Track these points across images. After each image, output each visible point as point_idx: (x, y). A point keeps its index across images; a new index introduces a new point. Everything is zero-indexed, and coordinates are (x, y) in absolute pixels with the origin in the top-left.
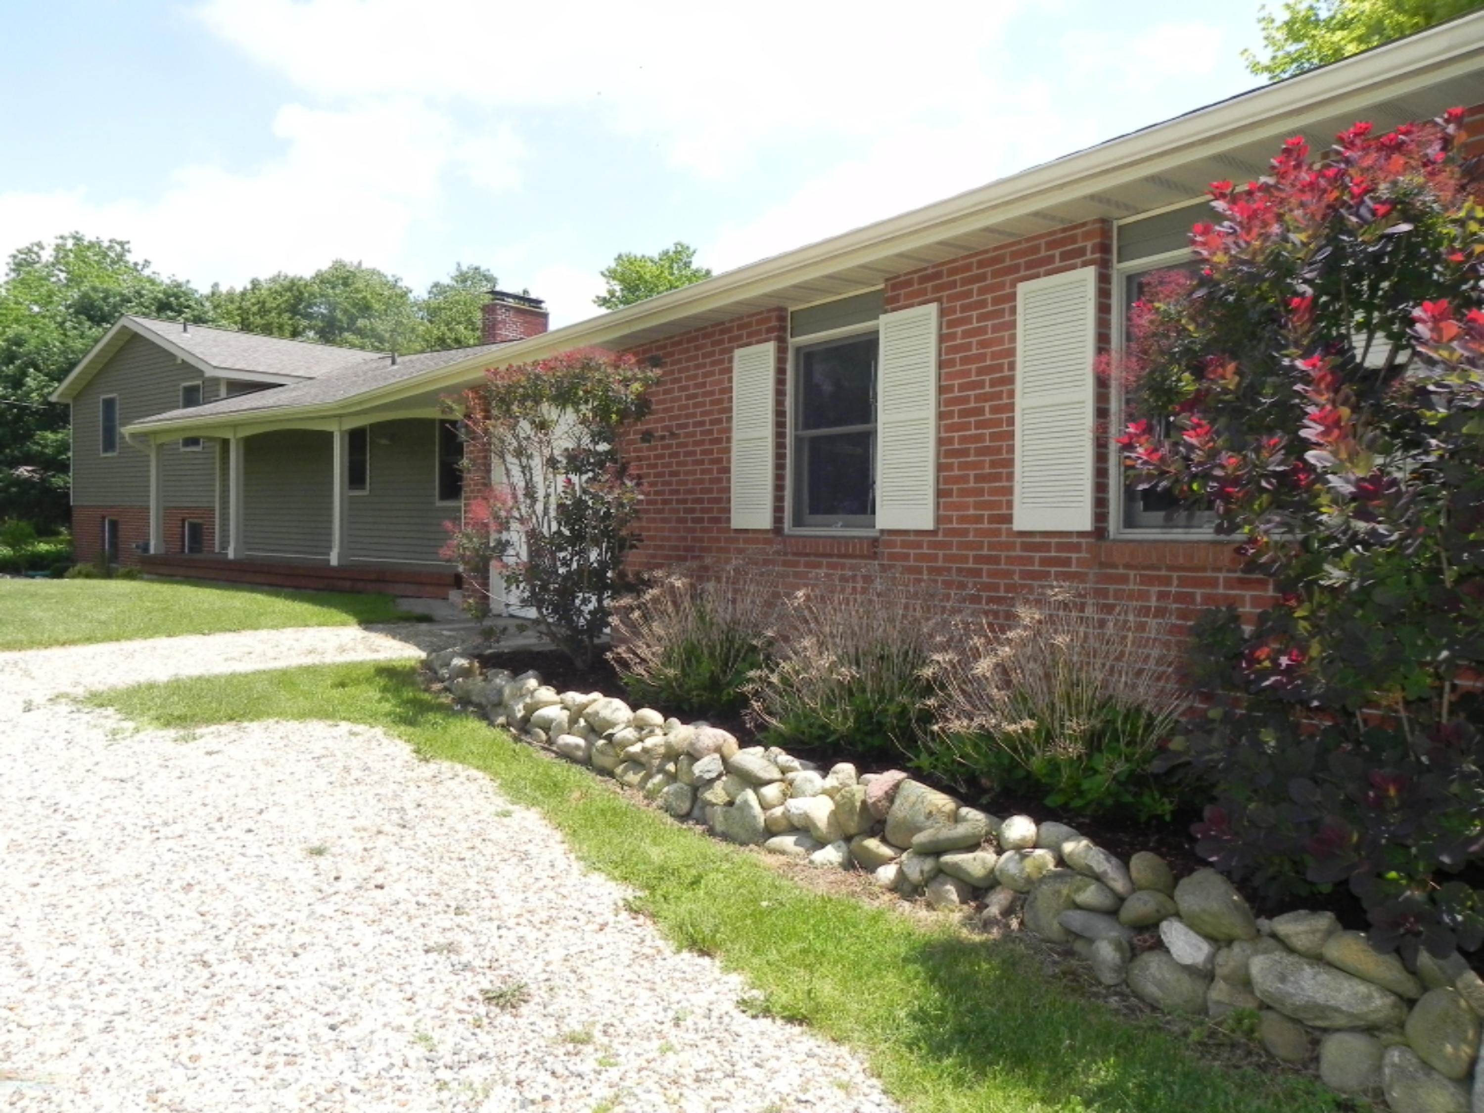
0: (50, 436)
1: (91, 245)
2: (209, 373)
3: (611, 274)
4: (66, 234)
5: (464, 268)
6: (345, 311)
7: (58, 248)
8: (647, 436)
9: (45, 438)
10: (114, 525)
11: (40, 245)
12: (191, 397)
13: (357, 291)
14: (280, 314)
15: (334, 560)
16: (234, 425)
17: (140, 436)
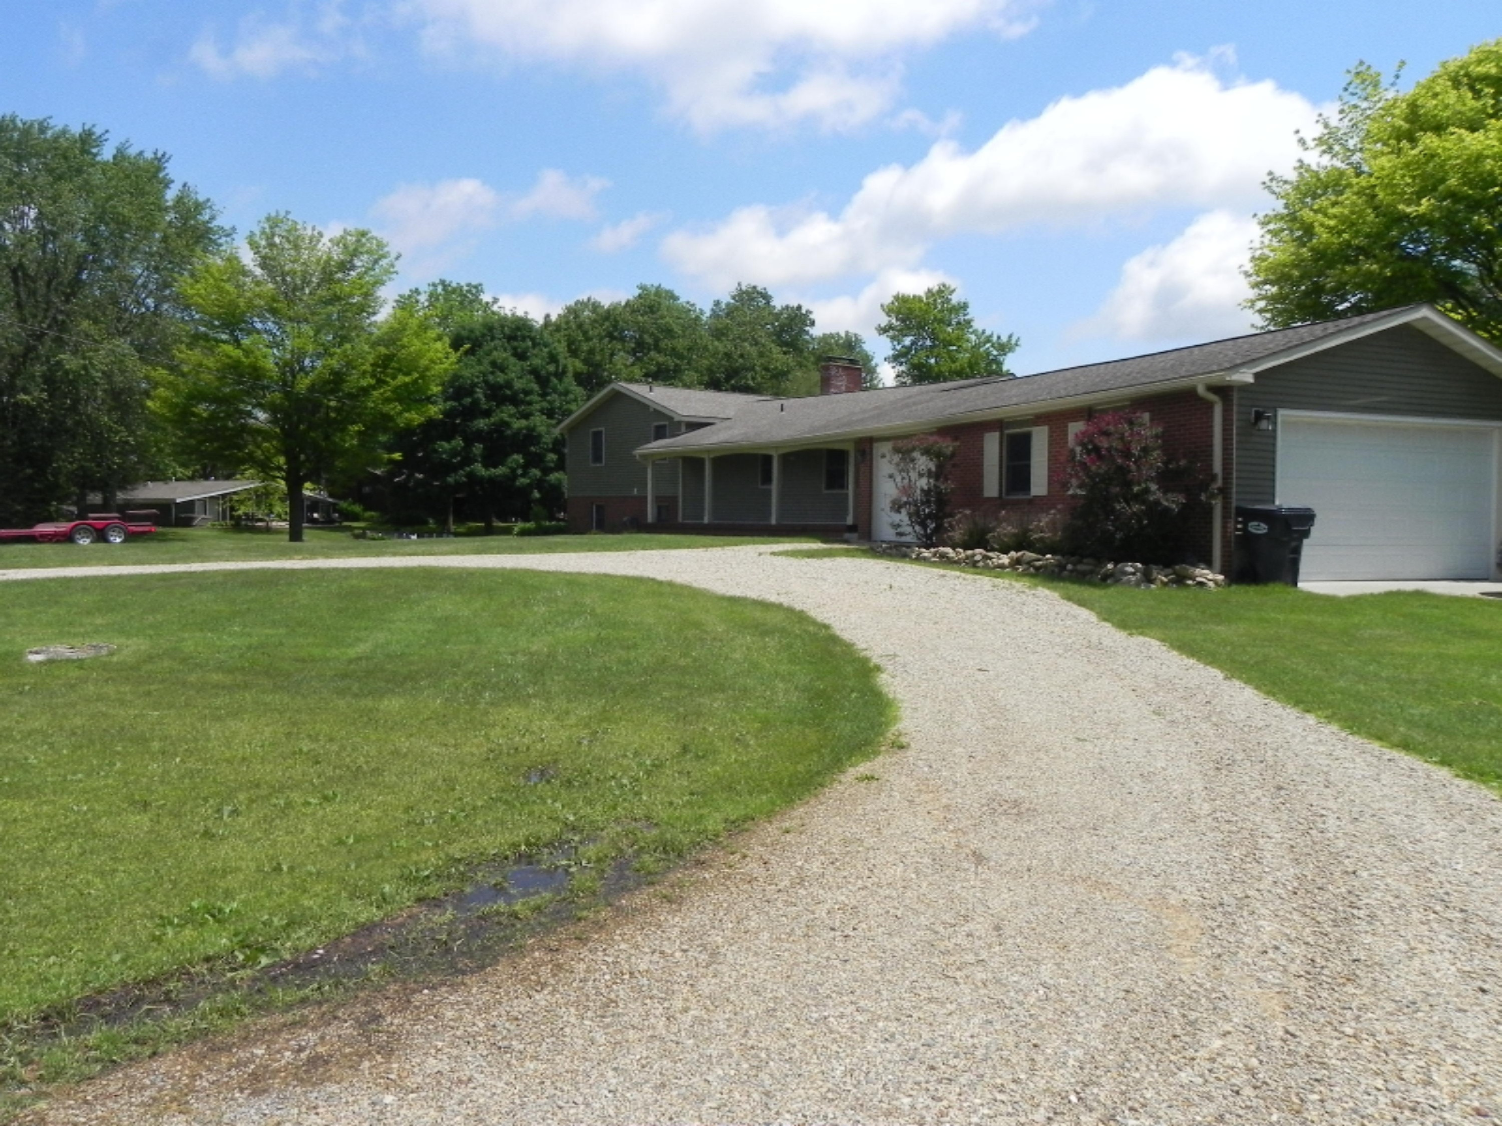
0: (446, 445)
1: (454, 291)
2: (677, 419)
3: (889, 311)
4: (437, 281)
5: (744, 288)
6: (652, 334)
7: (431, 295)
8: (954, 466)
9: (442, 447)
10: (599, 508)
11: (417, 291)
12: (660, 433)
13: (662, 317)
14: (601, 339)
15: (773, 521)
16: (708, 451)
17: (645, 457)
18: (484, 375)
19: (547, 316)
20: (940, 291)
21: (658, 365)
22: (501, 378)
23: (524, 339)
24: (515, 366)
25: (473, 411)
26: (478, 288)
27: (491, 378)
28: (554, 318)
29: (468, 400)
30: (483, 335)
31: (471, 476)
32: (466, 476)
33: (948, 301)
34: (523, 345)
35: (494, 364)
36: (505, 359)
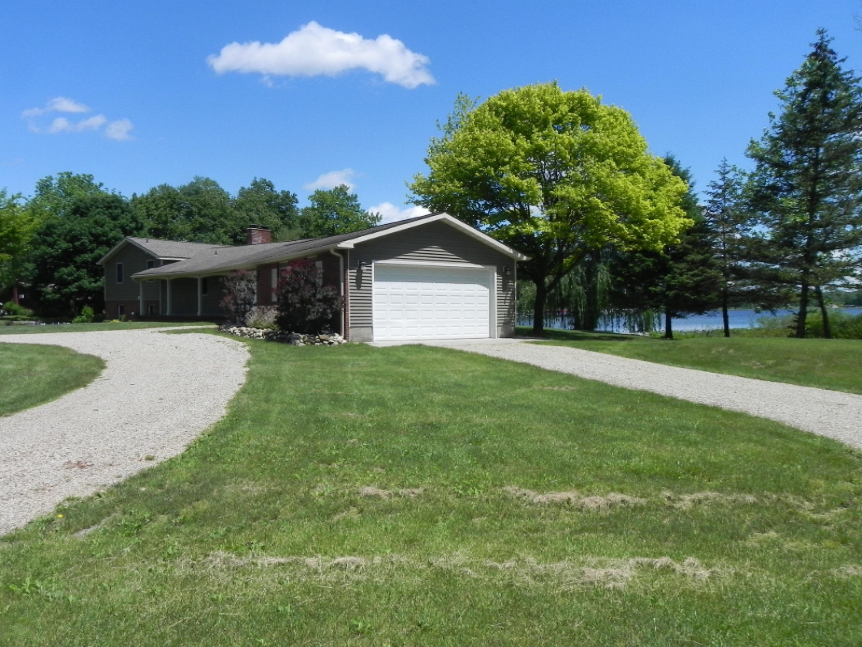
4: (63, 172)
9: (63, 270)
10: (122, 307)
15: (199, 314)
16: (168, 276)
17: (138, 279)
18: (89, 228)
19: (135, 195)
20: (341, 188)
21: (201, 223)
22: (99, 230)
23: (116, 208)
24: (110, 223)
25: (83, 250)
26: (90, 177)
27: (93, 230)
28: (139, 195)
29: (77, 243)
30: (92, 206)
31: (80, 288)
32: (76, 288)
33: (346, 194)
34: (116, 211)
35: (96, 223)
36: (104, 219)
